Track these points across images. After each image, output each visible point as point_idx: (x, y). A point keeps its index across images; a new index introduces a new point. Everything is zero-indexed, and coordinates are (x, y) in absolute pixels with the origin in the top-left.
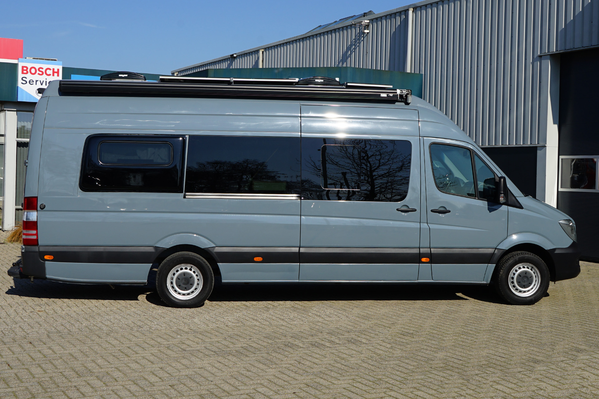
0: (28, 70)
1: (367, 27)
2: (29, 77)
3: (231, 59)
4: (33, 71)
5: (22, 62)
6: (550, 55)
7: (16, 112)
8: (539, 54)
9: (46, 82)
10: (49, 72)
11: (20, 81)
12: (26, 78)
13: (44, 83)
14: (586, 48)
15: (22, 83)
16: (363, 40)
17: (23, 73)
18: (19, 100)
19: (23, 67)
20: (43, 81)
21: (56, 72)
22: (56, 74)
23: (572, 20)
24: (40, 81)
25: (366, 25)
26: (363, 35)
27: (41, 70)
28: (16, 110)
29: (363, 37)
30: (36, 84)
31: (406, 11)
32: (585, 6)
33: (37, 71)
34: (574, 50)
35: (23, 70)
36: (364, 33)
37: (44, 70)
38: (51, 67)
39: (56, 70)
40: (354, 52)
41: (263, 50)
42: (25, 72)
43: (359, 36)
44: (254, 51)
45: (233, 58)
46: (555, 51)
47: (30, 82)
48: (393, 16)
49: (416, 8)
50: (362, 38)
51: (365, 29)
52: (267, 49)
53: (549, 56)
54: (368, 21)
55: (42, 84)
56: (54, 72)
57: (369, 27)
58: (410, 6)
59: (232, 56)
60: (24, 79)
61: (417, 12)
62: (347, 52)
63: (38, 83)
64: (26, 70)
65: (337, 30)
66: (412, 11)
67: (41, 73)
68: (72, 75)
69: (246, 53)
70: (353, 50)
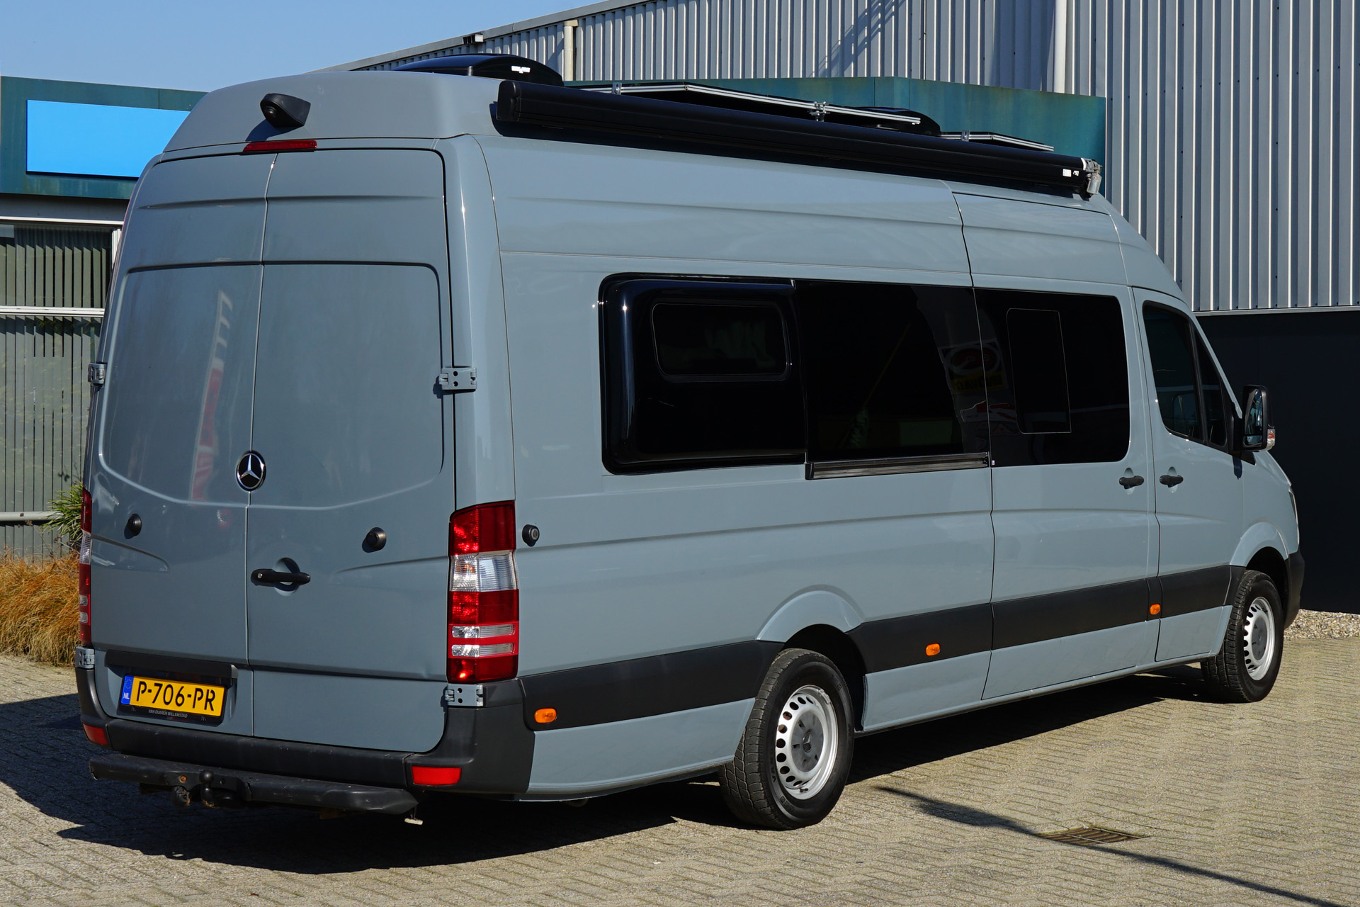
3: (465, 48)
41: (575, 23)
44: (548, 26)
45: (472, 47)
52: (589, 19)
59: (469, 38)
62: (857, 31)
68: (30, 102)
69: (515, 33)
70: (877, 25)
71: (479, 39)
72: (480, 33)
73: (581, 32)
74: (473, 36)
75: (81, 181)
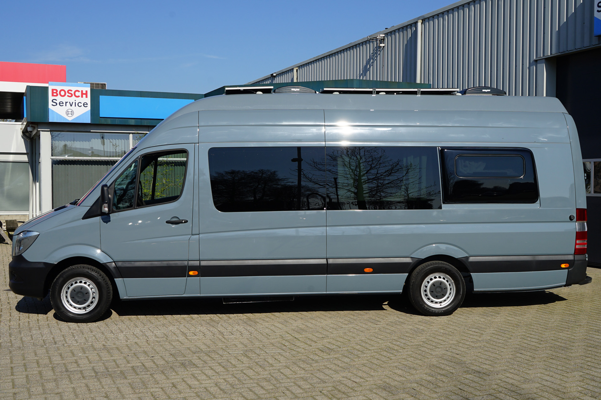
0: (58, 93)
1: (382, 41)
2: (59, 99)
3: (272, 78)
4: (63, 93)
5: (52, 85)
6: (545, 58)
7: (50, 132)
8: (535, 58)
9: (75, 103)
10: (77, 94)
11: (50, 103)
12: (56, 100)
13: (74, 104)
14: (578, 50)
15: (52, 105)
16: (380, 54)
17: (53, 95)
18: (50, 121)
19: (53, 90)
20: (73, 103)
21: (84, 94)
22: (84, 96)
23: (565, 22)
24: (70, 102)
25: (382, 39)
26: (380, 50)
27: (70, 92)
28: (49, 130)
29: (380, 51)
30: (66, 106)
31: (416, 24)
32: (577, 7)
33: (67, 93)
34: (567, 52)
35: (53, 93)
36: (380, 47)
37: (73, 93)
38: (80, 89)
39: (84, 92)
40: (373, 65)
41: (297, 68)
42: (55, 94)
43: (376, 50)
44: (290, 70)
45: (273, 77)
46: (549, 55)
47: (60, 104)
48: (405, 28)
49: (424, 20)
50: (378, 52)
51: (380, 43)
52: (300, 67)
53: (544, 60)
54: (384, 35)
55: (71, 106)
56: (82, 94)
57: (385, 40)
58: (419, 18)
59: (272, 75)
60: (54, 101)
61: (426, 23)
62: (366, 66)
63: (68, 104)
64: (56, 93)
65: (358, 45)
66: (421, 23)
67: (70, 95)
68: (100, 96)
69: (283, 72)
70: (371, 64)
71: (275, 75)
72: (275, 73)
73: (299, 71)
74: (273, 74)
75: (117, 119)
